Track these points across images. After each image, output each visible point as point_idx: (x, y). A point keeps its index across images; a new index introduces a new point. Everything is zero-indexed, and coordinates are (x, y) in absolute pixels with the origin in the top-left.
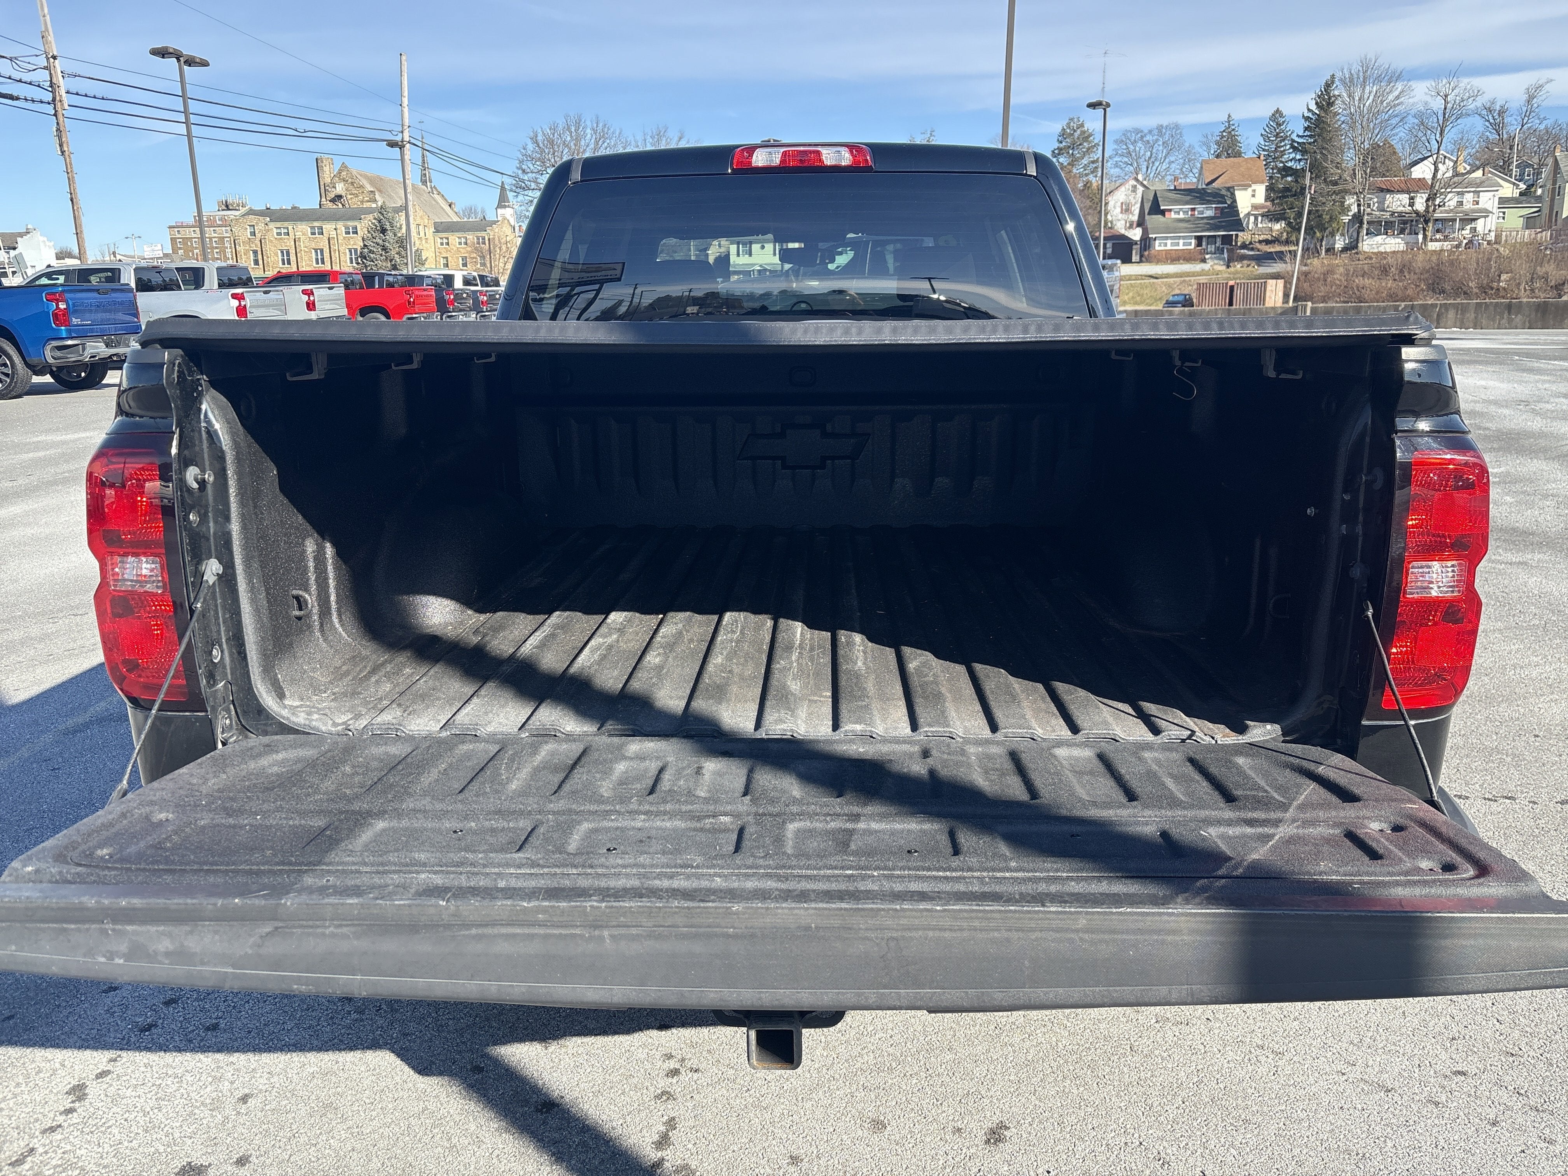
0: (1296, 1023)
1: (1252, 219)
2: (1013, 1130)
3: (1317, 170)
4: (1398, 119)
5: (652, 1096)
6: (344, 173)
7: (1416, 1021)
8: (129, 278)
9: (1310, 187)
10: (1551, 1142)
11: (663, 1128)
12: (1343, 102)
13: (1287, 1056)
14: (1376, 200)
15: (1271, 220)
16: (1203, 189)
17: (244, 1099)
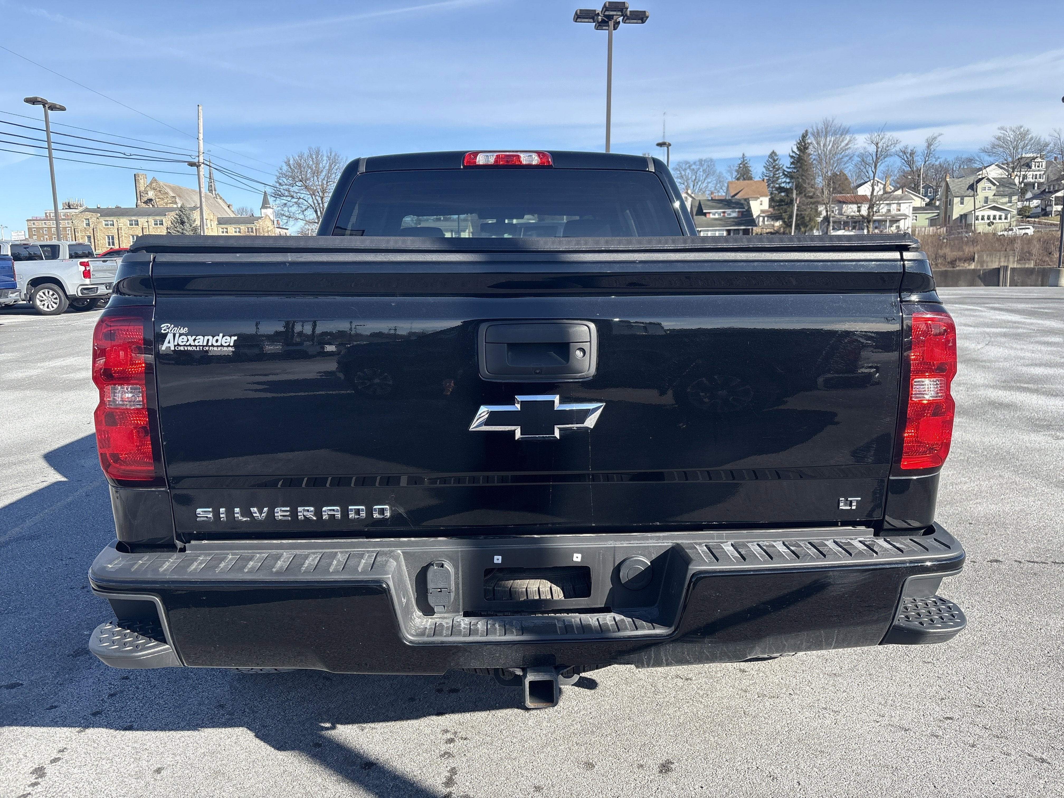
0: (844, 694)
1: (761, 219)
2: (676, 764)
3: (799, 188)
4: (848, 158)
5: (438, 756)
6: (154, 184)
7: (918, 689)
8: (7, 251)
9: (796, 199)
10: (1008, 754)
11: (448, 774)
12: (814, 148)
13: (842, 713)
14: (837, 208)
15: (773, 220)
16: (730, 200)
17: (158, 771)
